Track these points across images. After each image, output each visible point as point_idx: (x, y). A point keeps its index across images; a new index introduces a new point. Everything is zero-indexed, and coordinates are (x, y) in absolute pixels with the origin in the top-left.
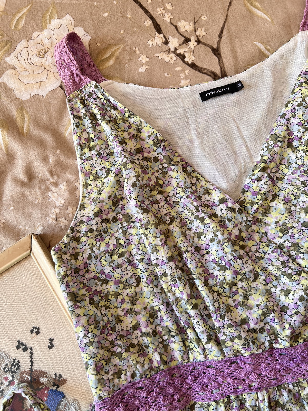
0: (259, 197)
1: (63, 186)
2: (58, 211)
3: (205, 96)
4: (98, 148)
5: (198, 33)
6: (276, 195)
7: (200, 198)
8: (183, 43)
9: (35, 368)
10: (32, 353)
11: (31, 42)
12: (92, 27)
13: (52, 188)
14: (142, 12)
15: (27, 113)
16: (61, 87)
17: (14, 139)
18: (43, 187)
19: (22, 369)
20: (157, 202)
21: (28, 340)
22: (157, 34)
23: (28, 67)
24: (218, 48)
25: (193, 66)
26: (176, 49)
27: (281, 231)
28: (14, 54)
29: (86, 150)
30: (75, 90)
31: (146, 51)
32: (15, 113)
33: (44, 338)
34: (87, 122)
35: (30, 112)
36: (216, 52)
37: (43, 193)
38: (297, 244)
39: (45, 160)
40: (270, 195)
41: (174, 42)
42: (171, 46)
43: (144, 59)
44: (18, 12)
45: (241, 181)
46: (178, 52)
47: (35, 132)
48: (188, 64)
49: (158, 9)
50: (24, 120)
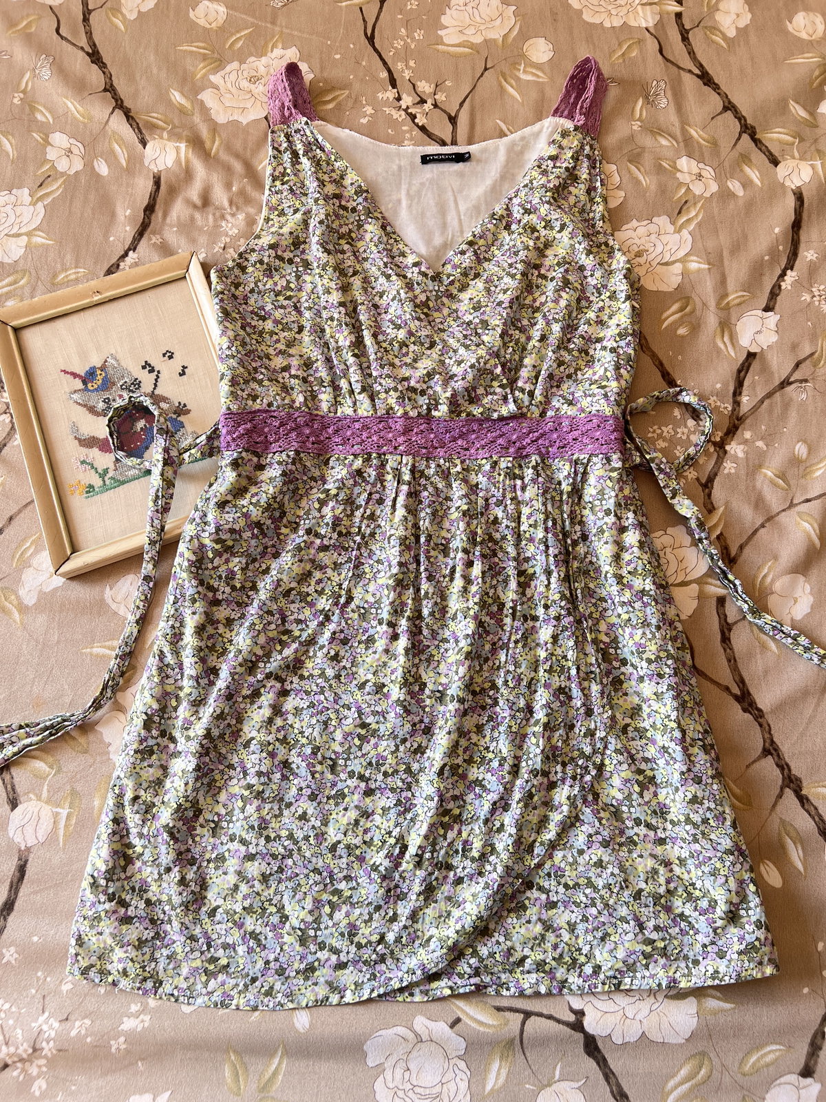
0: (459, 270)
1: (241, 216)
2: (228, 240)
3: (426, 160)
4: (291, 183)
5: (436, 97)
6: (479, 274)
7: (393, 258)
8: (418, 103)
9: (157, 392)
10: (158, 377)
11: (244, 66)
12: (318, 65)
13: (229, 217)
14: (380, 63)
15: (220, 136)
16: (266, 118)
17: (199, 157)
18: (218, 214)
19: (142, 390)
20: (343, 252)
21: (157, 362)
22: (390, 88)
23: (234, 90)
24: (456, 116)
25: (423, 129)
26: (408, 108)
27: (474, 308)
28: (222, 73)
29: (278, 183)
30: (282, 123)
31: (374, 102)
32: (204, 133)
33: (176, 365)
34: (287, 157)
35: (224, 136)
36: (453, 120)
37: (215, 220)
38: (486, 321)
39: (228, 186)
40: (473, 272)
41: (407, 100)
42: (403, 104)
43: (369, 110)
44: (238, 32)
45: (445, 254)
46: (409, 111)
47: (224, 156)
48: (417, 125)
49: (399, 64)
50: (214, 142)
